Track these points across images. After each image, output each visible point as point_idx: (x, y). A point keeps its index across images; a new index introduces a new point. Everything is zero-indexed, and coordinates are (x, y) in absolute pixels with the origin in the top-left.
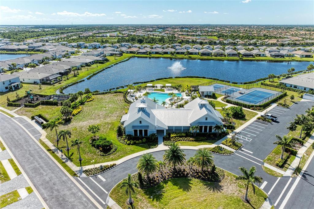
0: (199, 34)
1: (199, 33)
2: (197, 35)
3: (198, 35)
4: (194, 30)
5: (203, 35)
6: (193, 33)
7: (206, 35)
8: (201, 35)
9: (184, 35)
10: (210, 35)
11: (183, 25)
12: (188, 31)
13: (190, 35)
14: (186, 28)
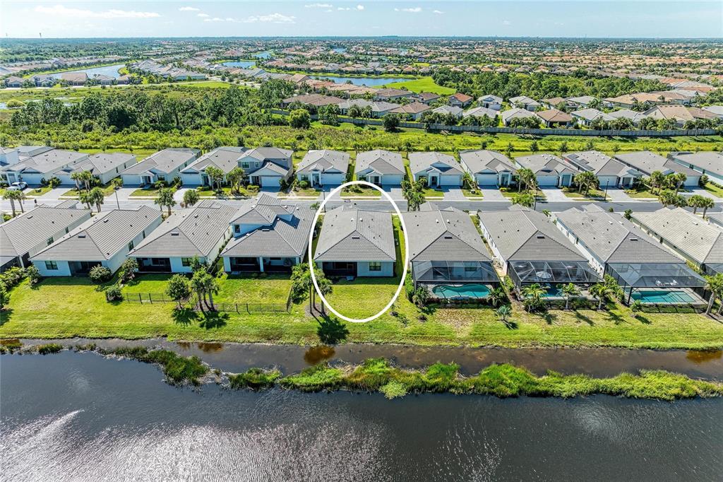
0: (378, 69)
1: (374, 64)
2: (368, 73)
3: (372, 73)
4: (361, 54)
5: (389, 73)
6: (360, 67)
7: (398, 73)
8: (381, 73)
9: (329, 71)
10: (410, 73)
11: (333, 38)
12: (342, 59)
13: (346, 72)
14: (340, 46)
